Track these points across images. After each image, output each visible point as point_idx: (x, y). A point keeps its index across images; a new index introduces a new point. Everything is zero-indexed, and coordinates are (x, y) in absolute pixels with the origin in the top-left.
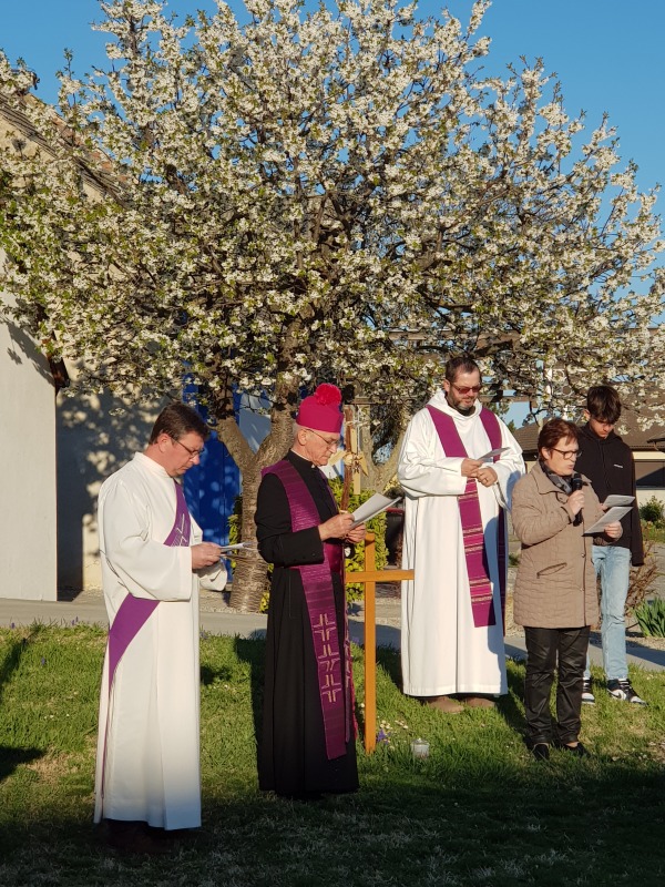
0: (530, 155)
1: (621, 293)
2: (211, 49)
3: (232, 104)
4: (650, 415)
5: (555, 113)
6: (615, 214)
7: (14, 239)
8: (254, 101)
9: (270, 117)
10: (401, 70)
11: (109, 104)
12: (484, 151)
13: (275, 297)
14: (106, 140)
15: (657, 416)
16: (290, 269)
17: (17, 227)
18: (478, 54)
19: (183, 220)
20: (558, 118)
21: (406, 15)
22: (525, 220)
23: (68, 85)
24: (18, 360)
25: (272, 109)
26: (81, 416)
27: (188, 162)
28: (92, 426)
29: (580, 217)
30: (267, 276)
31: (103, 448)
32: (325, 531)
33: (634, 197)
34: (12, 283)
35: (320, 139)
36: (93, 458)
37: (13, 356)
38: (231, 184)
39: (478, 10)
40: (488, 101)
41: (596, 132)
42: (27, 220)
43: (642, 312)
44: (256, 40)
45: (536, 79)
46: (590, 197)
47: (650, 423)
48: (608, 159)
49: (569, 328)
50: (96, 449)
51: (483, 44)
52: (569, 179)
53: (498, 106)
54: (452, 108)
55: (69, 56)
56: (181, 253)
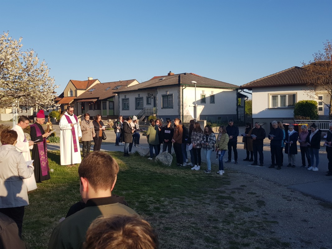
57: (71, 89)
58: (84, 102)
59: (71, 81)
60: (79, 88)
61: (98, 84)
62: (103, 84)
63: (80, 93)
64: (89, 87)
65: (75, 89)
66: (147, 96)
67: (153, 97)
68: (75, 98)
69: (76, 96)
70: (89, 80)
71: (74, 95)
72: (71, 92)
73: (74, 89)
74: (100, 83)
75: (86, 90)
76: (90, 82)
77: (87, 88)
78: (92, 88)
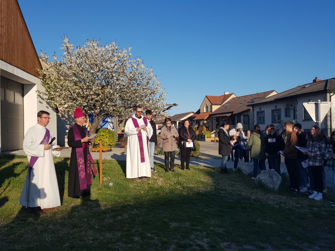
0: (139, 73)
1: (154, 98)
2: (81, 52)
3: (85, 62)
4: (159, 118)
5: (143, 66)
6: (153, 84)
7: (46, 86)
8: (89, 61)
9: (92, 64)
10: (116, 57)
11: (64, 63)
12: (131, 73)
13: (93, 97)
14: (62, 68)
15: (160, 118)
16: (96, 92)
17: (46, 84)
18: (130, 56)
19: (77, 83)
20: (143, 67)
21: (117, 48)
22: (138, 84)
23: (55, 58)
24: (48, 108)
25: (92, 63)
26: (64, 119)
27: (77, 72)
28: (67, 120)
29: (147, 85)
30: (92, 93)
31: (68, 124)
32: (83, 141)
33: (156, 81)
34: (45, 94)
35: (101, 69)
36: (66, 126)
37: (47, 107)
38: (85, 76)
39: (130, 48)
40: (131, 64)
41: (150, 70)
42: (48, 83)
43: (158, 100)
44: (89, 51)
45: (139, 60)
46: (149, 81)
47: (159, 119)
48: (152, 74)
49: (145, 103)
50: (67, 125)
51: (130, 54)
52: (145, 78)
53: (133, 64)
54: (125, 65)
55: (55, 52)
56: (76, 88)
57: (206, 105)
58: (219, 117)
59: (207, 97)
60: (214, 104)
61: (233, 98)
62: (239, 98)
63: (215, 108)
64: (224, 102)
65: (211, 104)
66: (286, 107)
67: (292, 108)
68: (211, 113)
69: (211, 111)
70: (225, 95)
71: (209, 110)
72: (207, 107)
73: (209, 104)
74: (235, 97)
75: (221, 105)
76: (226, 97)
77: (223, 103)
78: (227, 103)
